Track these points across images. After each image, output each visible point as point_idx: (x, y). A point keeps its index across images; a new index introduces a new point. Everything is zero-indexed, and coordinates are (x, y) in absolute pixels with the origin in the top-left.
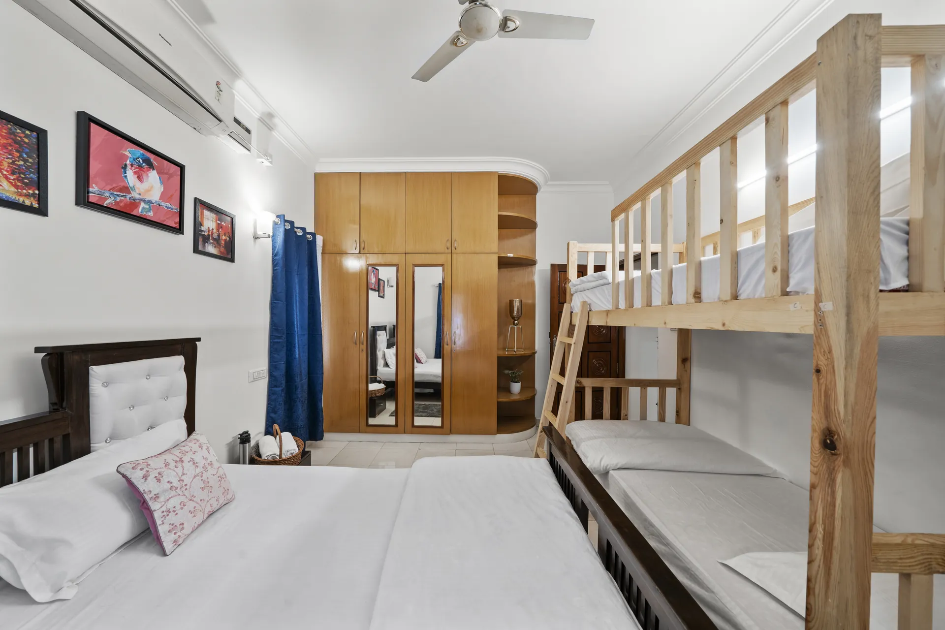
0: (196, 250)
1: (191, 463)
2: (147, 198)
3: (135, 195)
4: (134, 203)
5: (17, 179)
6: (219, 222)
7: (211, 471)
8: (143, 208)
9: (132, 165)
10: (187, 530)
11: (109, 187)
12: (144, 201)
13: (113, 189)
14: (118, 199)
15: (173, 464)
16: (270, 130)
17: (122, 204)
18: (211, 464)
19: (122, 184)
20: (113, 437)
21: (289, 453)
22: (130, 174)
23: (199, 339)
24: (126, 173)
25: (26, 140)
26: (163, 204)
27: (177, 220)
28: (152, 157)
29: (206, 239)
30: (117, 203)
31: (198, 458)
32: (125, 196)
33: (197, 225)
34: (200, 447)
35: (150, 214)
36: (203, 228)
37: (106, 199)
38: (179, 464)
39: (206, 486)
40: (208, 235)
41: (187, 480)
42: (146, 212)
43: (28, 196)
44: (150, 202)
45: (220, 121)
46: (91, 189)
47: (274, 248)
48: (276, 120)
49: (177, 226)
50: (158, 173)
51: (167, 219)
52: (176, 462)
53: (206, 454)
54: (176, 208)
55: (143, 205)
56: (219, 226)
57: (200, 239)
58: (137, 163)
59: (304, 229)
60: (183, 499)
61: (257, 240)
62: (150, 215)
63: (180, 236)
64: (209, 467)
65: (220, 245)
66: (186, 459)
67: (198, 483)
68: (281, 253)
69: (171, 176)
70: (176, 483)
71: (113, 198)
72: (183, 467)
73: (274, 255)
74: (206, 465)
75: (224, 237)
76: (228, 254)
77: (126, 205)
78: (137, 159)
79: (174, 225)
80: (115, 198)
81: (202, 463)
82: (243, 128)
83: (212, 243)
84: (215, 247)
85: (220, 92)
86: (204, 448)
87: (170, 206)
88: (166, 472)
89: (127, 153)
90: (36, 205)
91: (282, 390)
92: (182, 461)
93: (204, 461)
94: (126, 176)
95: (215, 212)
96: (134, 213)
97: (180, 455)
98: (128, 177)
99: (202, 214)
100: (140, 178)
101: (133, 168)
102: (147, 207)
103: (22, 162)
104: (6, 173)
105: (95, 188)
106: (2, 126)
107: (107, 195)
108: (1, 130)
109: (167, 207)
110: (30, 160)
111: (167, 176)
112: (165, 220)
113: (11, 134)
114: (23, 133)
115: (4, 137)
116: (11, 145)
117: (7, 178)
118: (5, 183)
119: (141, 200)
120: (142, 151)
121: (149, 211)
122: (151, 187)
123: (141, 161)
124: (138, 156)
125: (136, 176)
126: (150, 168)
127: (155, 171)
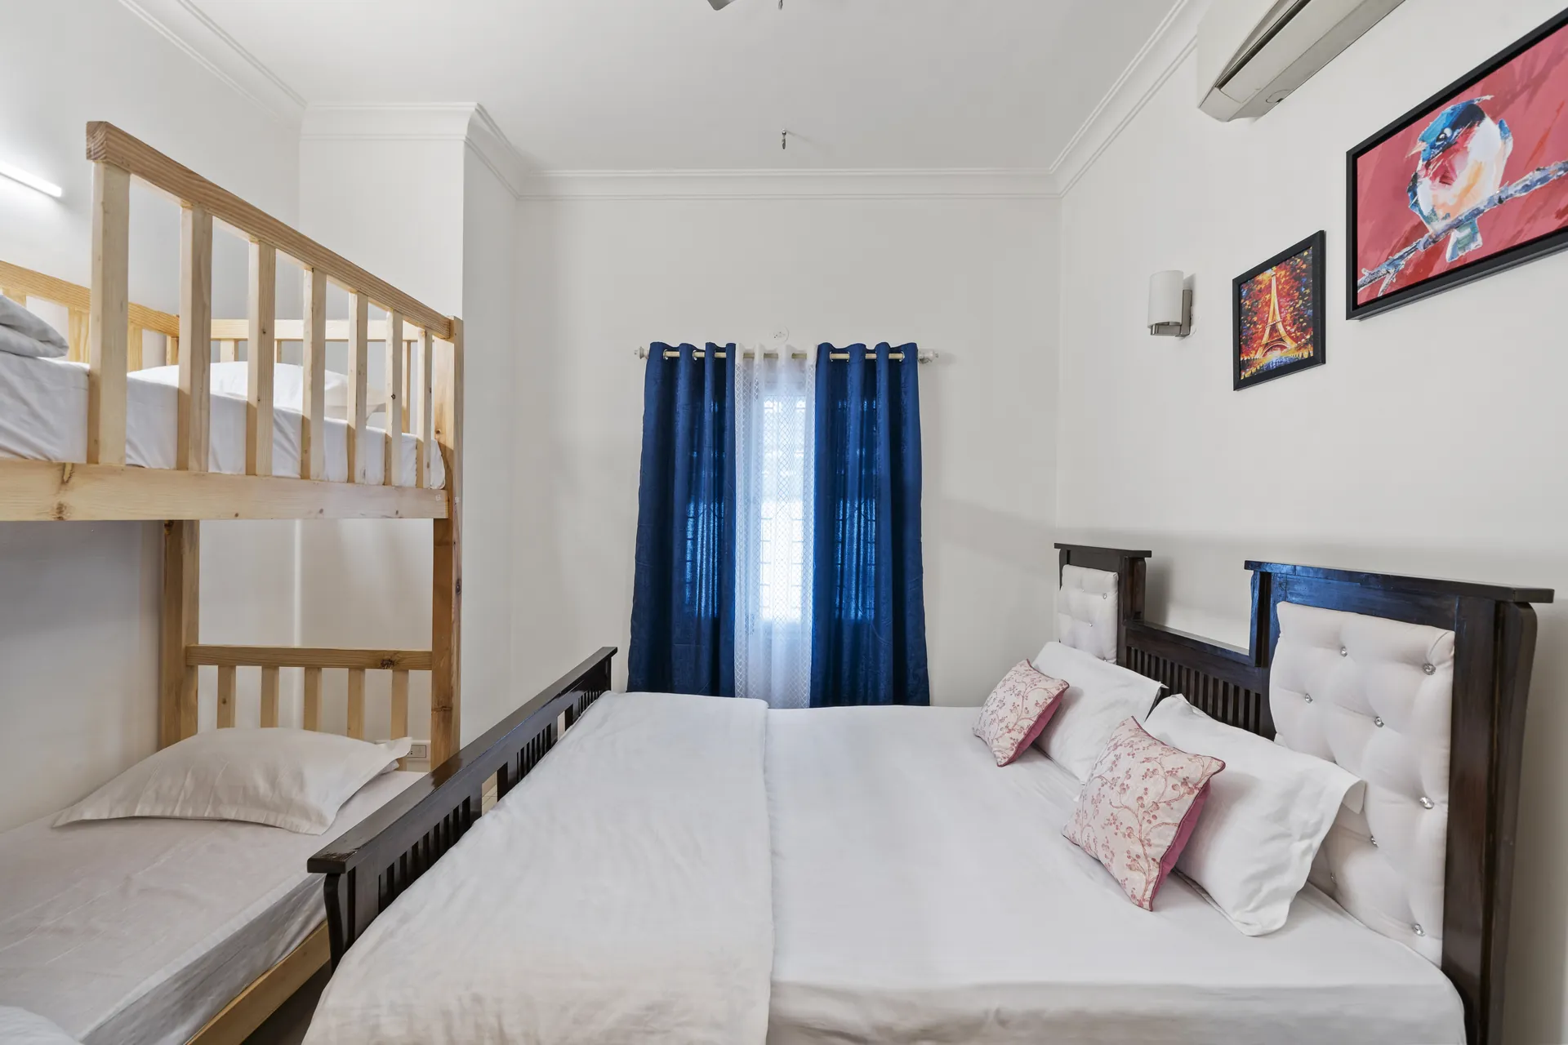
2: (1465, 210)
3: (1436, 227)
4: (1438, 246)
5: (1297, 329)
8: (1458, 242)
9: (1427, 166)
11: (1387, 252)
12: (1458, 225)
13: (1391, 254)
14: (1402, 265)
17: (1409, 271)
19: (1408, 227)
22: (1424, 188)
24: (1415, 194)
25: (1305, 266)
26: (1515, 189)
30: (1400, 274)
32: (1415, 248)
35: (1473, 246)
37: (1381, 282)
42: (1463, 248)
43: (1305, 345)
44: (1476, 212)
46: (1360, 282)
50: (1493, 118)
51: (1528, 222)
55: (1455, 235)
58: (1439, 146)
62: (1477, 246)
69: (1538, 84)
71: (1392, 271)
77: (1418, 265)
78: (1438, 139)
80: (1396, 266)
87: (1538, 175)
89: (1420, 147)
90: (1312, 354)
94: (1416, 204)
96: (1438, 269)
98: (1421, 202)
100: (1445, 178)
101: (1431, 167)
102: (1467, 231)
103: (1301, 302)
104: (1289, 328)
105: (1364, 274)
106: (1285, 269)
107: (1384, 271)
108: (1285, 276)
109: (1526, 188)
110: (1308, 291)
111: (1524, 96)
112: (1520, 232)
113: (1293, 271)
114: (1302, 257)
115: (1286, 282)
116: (1293, 287)
117: (1289, 334)
118: (1289, 343)
119: (1451, 227)
120: (1448, 109)
121: (1472, 238)
122: (1477, 173)
123: (1448, 131)
124: (1440, 129)
125: (1438, 179)
126: (1471, 127)
127: (1485, 121)
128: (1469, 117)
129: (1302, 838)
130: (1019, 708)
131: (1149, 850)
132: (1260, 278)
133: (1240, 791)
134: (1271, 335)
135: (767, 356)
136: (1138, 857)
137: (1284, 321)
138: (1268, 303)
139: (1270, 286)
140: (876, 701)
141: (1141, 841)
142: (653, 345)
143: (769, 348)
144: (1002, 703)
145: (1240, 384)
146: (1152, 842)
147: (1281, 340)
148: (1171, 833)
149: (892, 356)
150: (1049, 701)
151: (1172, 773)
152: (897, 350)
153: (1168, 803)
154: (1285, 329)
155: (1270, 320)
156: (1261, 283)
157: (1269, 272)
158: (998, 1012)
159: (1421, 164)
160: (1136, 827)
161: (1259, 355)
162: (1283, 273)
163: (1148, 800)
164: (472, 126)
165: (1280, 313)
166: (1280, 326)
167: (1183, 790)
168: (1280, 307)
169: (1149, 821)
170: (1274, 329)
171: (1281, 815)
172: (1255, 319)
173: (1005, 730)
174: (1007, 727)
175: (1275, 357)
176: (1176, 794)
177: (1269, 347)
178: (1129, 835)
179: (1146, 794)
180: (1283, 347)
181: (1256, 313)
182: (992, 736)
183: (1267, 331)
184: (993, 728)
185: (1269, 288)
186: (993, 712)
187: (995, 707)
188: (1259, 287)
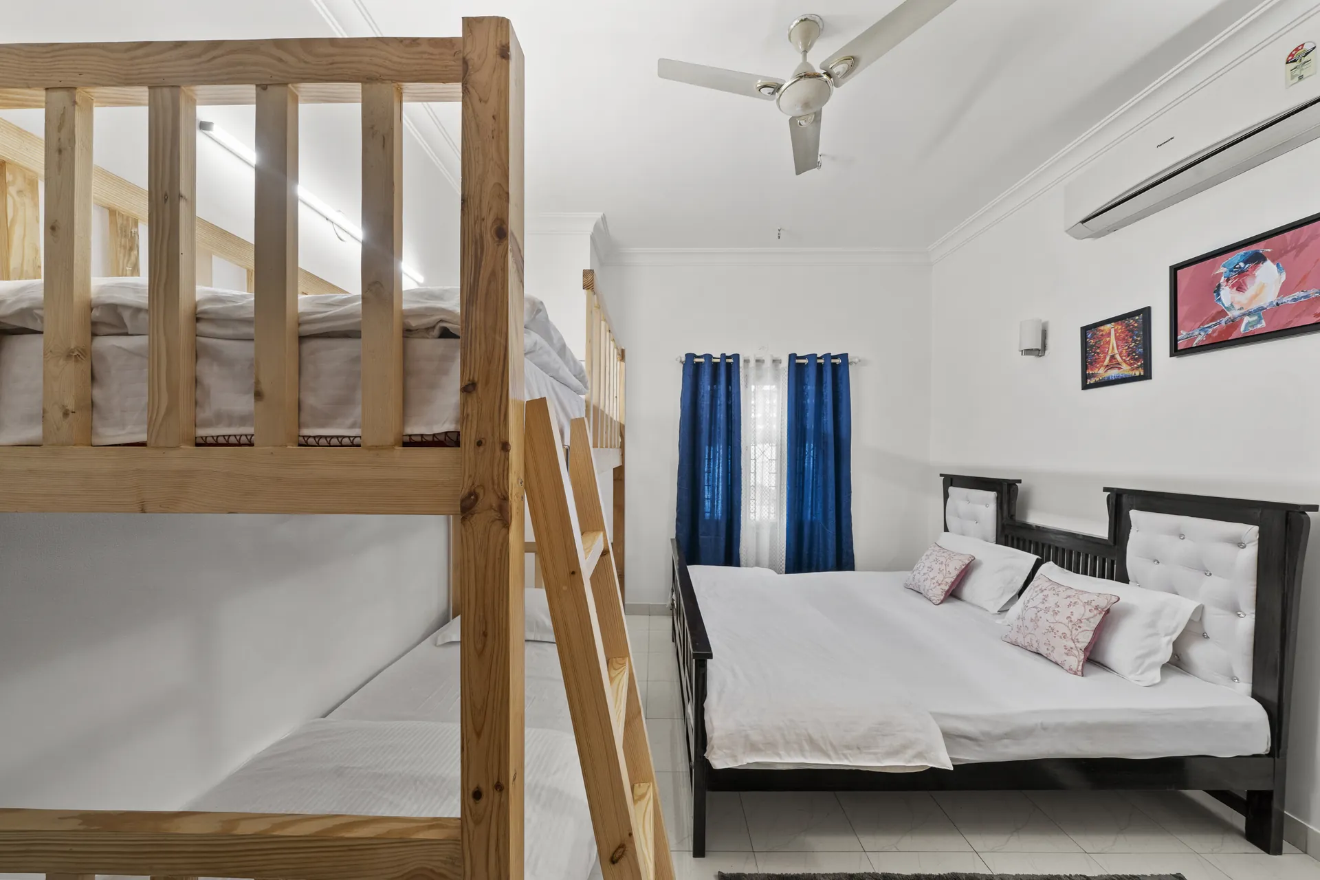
2: (1254, 307)
3: (1233, 313)
4: (1235, 323)
5: (1131, 359)
8: (1249, 323)
9: (1228, 281)
11: (1199, 324)
12: (1249, 314)
13: (1202, 324)
14: (1210, 331)
17: (1215, 335)
19: (1214, 312)
22: (1227, 295)
24: (1219, 295)
25: (1136, 325)
26: (1287, 299)
28: (1260, 247)
30: (1208, 336)
32: (1219, 323)
35: (1259, 326)
37: (1194, 339)
43: (1137, 368)
44: (1262, 309)
46: (1180, 337)
50: (1273, 261)
51: (1297, 317)
55: (1247, 319)
58: (1235, 271)
62: (1263, 326)
71: (1203, 334)
77: (1221, 332)
78: (1235, 267)
80: (1206, 332)
87: (1302, 294)
89: (1222, 270)
90: (1142, 374)
94: (1220, 299)
96: (1234, 336)
98: (1223, 299)
100: (1240, 288)
101: (1230, 281)
102: (1255, 318)
103: (1133, 344)
104: (1124, 358)
105: (1182, 334)
106: (1122, 325)
107: (1197, 333)
108: (1121, 329)
109: (1295, 300)
110: (1139, 339)
111: (1294, 252)
112: (1292, 321)
113: (1127, 327)
114: (1134, 320)
115: (1122, 332)
116: (1127, 335)
117: (1125, 361)
118: (1125, 366)
119: (1244, 315)
120: (1242, 252)
121: (1259, 321)
123: (1242, 264)
124: (1236, 262)
125: (1235, 288)
126: (1259, 263)
127: (1269, 263)
128: (1258, 259)
129: (1166, 635)
130: (944, 572)
131: (1078, 645)
132: (1102, 328)
133: (1126, 612)
134: (1110, 361)
135: (757, 361)
136: (1072, 648)
137: (1120, 354)
138: (1108, 343)
139: (1110, 333)
140: (826, 569)
141: (1072, 640)
142: (687, 355)
143: (759, 356)
144: (931, 569)
145: (1085, 387)
146: (1080, 640)
147: (1119, 364)
148: (1090, 635)
149: (833, 361)
150: (963, 567)
151: (1088, 603)
152: (835, 357)
153: (1088, 619)
154: (1122, 358)
155: (1110, 352)
156: (1102, 331)
157: (1108, 326)
158: (1042, 724)
159: (1223, 279)
160: (1068, 633)
161: (1102, 371)
162: (1120, 327)
163: (1074, 618)
164: (596, 227)
165: (1118, 349)
166: (1118, 357)
167: (1096, 612)
168: (1118, 346)
169: (1077, 630)
170: (1113, 357)
171: (1152, 624)
172: (1098, 351)
173: (936, 584)
174: (937, 582)
175: (1113, 373)
176: (1092, 614)
177: (1109, 367)
178: (1064, 637)
179: (1072, 615)
180: (1120, 368)
181: (1099, 348)
182: (927, 588)
183: (1108, 358)
184: (928, 583)
185: (1109, 334)
186: (924, 574)
187: (925, 570)
188: (1101, 333)
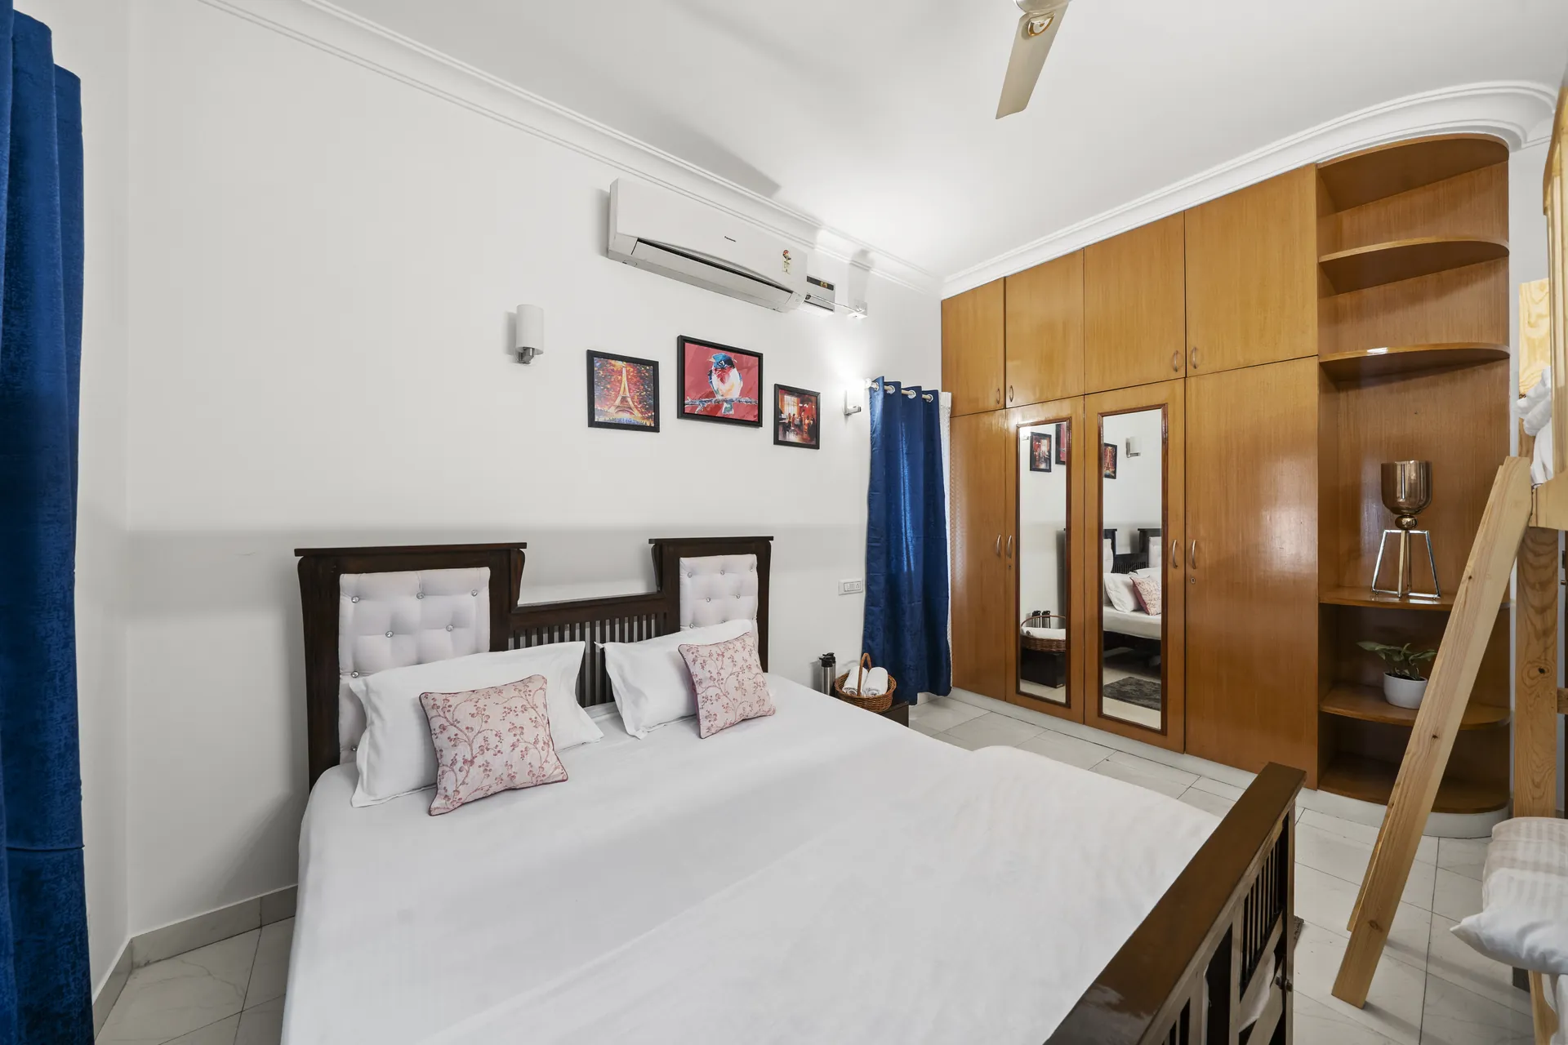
0: (777, 442)
1: (731, 660)
2: (729, 397)
3: (719, 397)
5: (642, 406)
6: (801, 405)
7: (747, 674)
8: (726, 408)
9: (716, 370)
10: (720, 723)
11: (700, 395)
12: (726, 401)
13: (701, 397)
14: (706, 405)
15: (715, 656)
16: (868, 270)
17: (709, 409)
18: (749, 668)
19: (708, 390)
20: (695, 624)
21: (870, 692)
22: (715, 378)
23: (772, 538)
24: (711, 379)
25: (647, 374)
27: (756, 413)
28: (732, 355)
29: (787, 427)
30: (705, 408)
31: (738, 657)
33: (778, 412)
34: (744, 648)
35: (731, 412)
36: (783, 416)
37: (697, 407)
38: (720, 658)
39: (740, 687)
40: (789, 422)
41: (724, 674)
42: (729, 411)
43: (648, 418)
44: (732, 401)
45: (791, 292)
46: (686, 402)
47: (872, 422)
48: (872, 255)
49: (756, 419)
50: (738, 370)
51: (747, 414)
52: (718, 655)
53: (747, 656)
54: (754, 401)
55: (725, 405)
56: (801, 410)
57: (781, 428)
58: (720, 366)
59: (918, 389)
60: (719, 691)
61: (849, 417)
63: (761, 428)
64: (746, 670)
65: (802, 431)
66: (727, 655)
67: (732, 682)
68: (879, 427)
69: (749, 369)
70: (715, 675)
71: (702, 405)
72: (722, 661)
73: (873, 432)
74: (745, 666)
75: (807, 421)
76: (811, 440)
78: (720, 362)
79: (752, 419)
80: (704, 404)
81: (740, 663)
82: (824, 286)
83: (794, 431)
84: (797, 434)
85: (789, 261)
86: (748, 649)
87: (749, 400)
88: (709, 661)
89: (713, 360)
90: (653, 425)
91: (882, 611)
92: (723, 656)
93: (743, 663)
94: (711, 382)
95: (796, 394)
96: (719, 415)
97: (723, 650)
98: (713, 382)
99: (783, 400)
100: (722, 380)
102: (729, 406)
103: (645, 393)
104: (636, 404)
105: (688, 400)
106: (633, 368)
107: (698, 403)
108: (633, 372)
110: (649, 389)
112: (745, 416)
113: (638, 372)
114: (645, 368)
115: (634, 376)
116: (638, 381)
117: (637, 408)
118: (636, 412)
119: (724, 401)
120: (723, 353)
121: (731, 409)
122: (733, 386)
123: (723, 362)
124: (720, 358)
125: (719, 378)
126: (731, 367)
127: (735, 369)
128: (729, 362)
132: (613, 362)
134: (622, 402)
137: (632, 398)
138: (620, 382)
145: (593, 423)
147: (631, 408)
154: (633, 402)
155: (621, 392)
156: (613, 365)
157: (619, 364)
159: (713, 368)
161: (613, 411)
162: (632, 370)
165: (630, 392)
166: (629, 400)
168: (630, 389)
170: (624, 399)
172: (609, 386)
175: (625, 417)
177: (620, 409)
180: (631, 413)
181: (609, 383)
182: (536, 764)
183: (619, 399)
184: (533, 756)
185: (620, 373)
186: (514, 746)
187: (509, 739)
188: (612, 367)
